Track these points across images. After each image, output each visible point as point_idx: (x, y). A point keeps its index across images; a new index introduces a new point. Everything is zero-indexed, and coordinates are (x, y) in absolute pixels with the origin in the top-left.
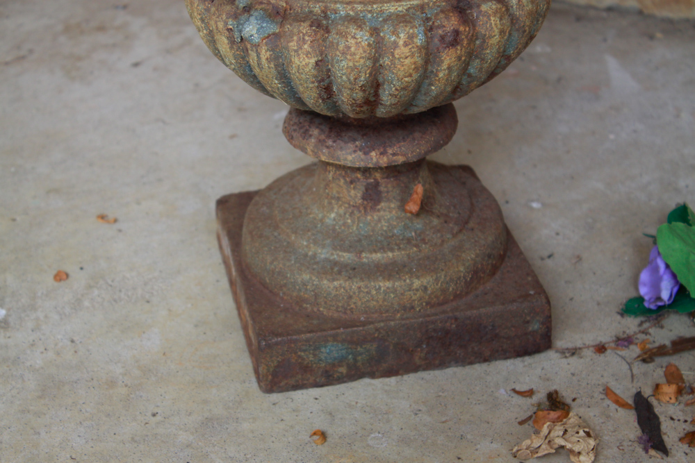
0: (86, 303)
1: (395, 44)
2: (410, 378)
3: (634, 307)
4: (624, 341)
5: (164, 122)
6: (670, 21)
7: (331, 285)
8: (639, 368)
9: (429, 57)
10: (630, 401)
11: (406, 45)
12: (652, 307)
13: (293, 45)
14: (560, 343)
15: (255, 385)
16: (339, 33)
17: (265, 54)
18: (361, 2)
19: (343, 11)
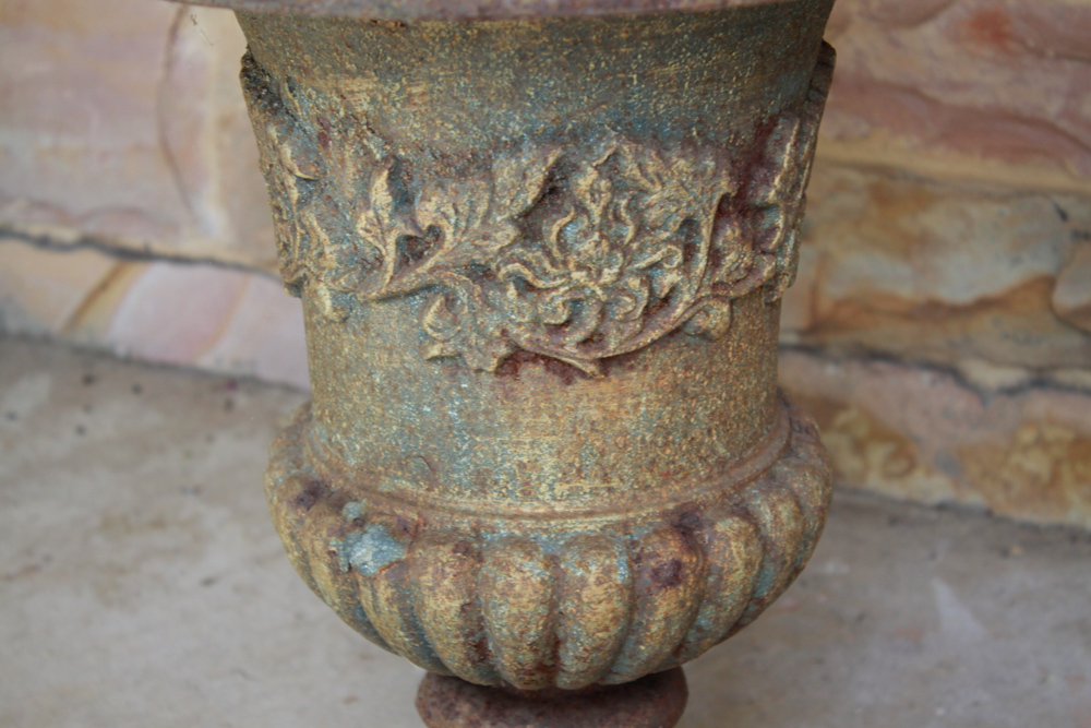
1: (583, 582)
5: (244, 675)
6: (1034, 529)
9: (635, 601)
11: (599, 582)
13: (427, 580)
16: (497, 563)
17: (384, 591)
18: (532, 517)
19: (504, 529)
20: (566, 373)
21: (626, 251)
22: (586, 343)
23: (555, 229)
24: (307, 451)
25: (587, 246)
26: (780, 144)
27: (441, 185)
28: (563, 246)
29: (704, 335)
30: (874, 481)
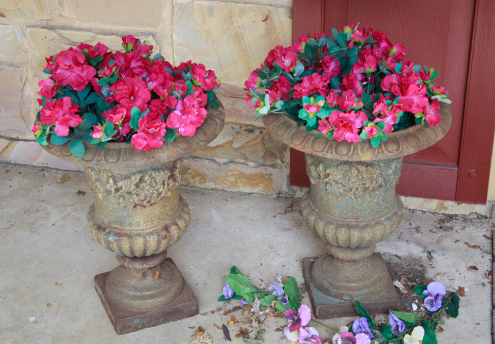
0: (59, 313)
1: (150, 241)
2: (159, 327)
3: (222, 298)
4: (219, 309)
5: (68, 247)
6: (233, 193)
7: (136, 303)
8: (224, 317)
9: (159, 242)
10: (221, 327)
11: (153, 240)
12: (227, 298)
13: (123, 242)
14: (201, 311)
15: (115, 333)
16: (135, 239)
17: (115, 245)
18: (140, 230)
19: (135, 232)
20: (144, 207)
21: (154, 187)
22: (148, 202)
23: (142, 185)
24: (95, 219)
25: (147, 187)
26: (178, 164)
27: (122, 180)
28: (143, 188)
29: (168, 197)
30: (197, 184)
